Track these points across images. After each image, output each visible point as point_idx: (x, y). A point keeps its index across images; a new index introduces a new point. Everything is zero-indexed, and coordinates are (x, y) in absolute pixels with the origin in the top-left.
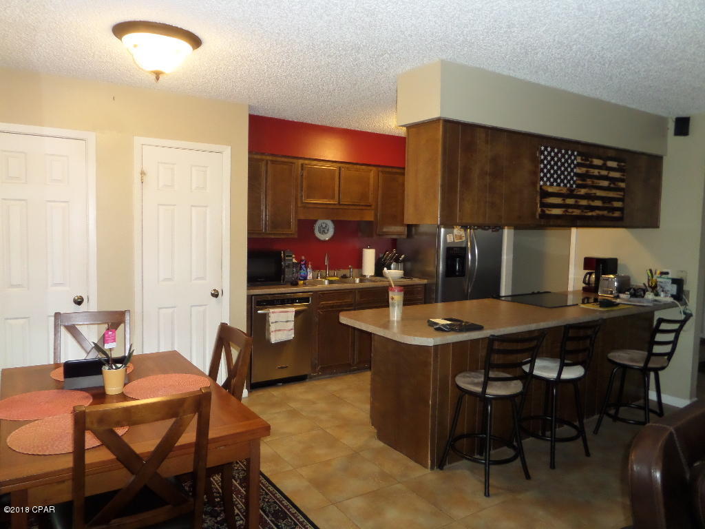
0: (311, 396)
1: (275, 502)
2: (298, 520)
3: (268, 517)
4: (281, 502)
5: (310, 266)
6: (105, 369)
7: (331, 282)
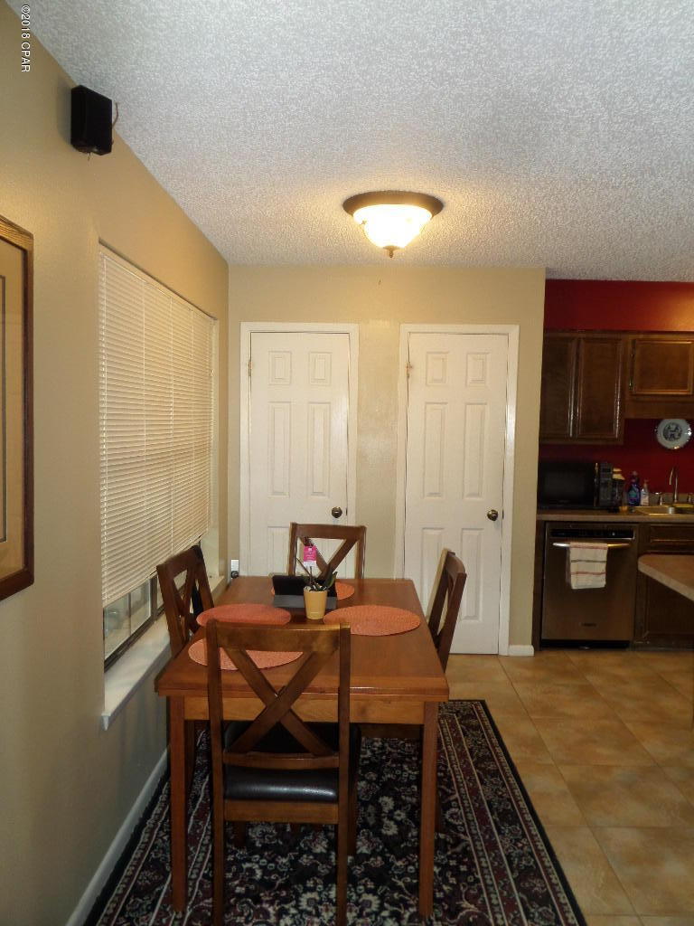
0: (622, 672)
1: (509, 800)
2: (529, 831)
3: (492, 814)
4: (517, 802)
5: (645, 485)
6: (307, 589)
7: (678, 511)
